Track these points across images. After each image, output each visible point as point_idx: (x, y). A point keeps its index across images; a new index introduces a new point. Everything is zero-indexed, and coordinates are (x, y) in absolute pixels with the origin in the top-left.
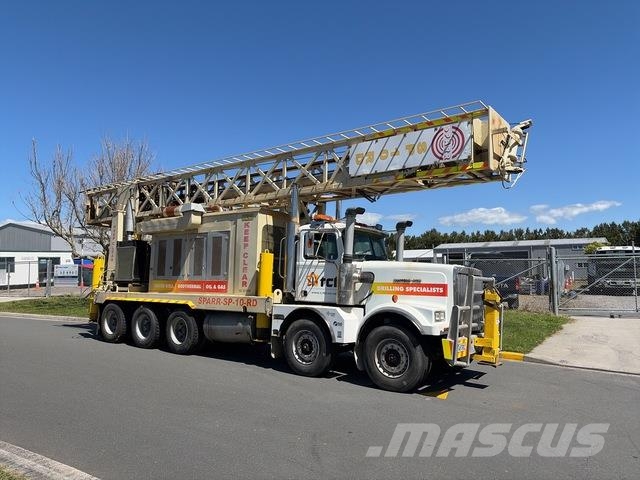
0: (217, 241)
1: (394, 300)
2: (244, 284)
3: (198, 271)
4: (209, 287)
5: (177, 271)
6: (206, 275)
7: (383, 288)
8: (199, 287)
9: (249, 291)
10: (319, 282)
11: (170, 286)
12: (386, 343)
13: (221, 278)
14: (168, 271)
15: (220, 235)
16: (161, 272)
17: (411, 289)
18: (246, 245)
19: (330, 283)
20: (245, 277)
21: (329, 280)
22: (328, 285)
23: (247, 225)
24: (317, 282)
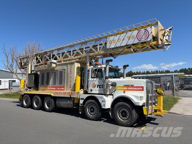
0: (61, 73)
1: (124, 92)
2: (70, 87)
3: (55, 83)
4: (58, 88)
5: (48, 83)
6: (57, 85)
7: (120, 88)
8: (55, 88)
9: (72, 90)
10: (97, 86)
11: (45, 88)
12: (122, 108)
13: (62, 85)
14: (45, 83)
15: (62, 70)
16: (42, 84)
17: (130, 88)
18: (71, 74)
19: (101, 86)
20: (70, 85)
21: (100, 85)
22: (100, 87)
23: (71, 67)
24: (96, 86)
